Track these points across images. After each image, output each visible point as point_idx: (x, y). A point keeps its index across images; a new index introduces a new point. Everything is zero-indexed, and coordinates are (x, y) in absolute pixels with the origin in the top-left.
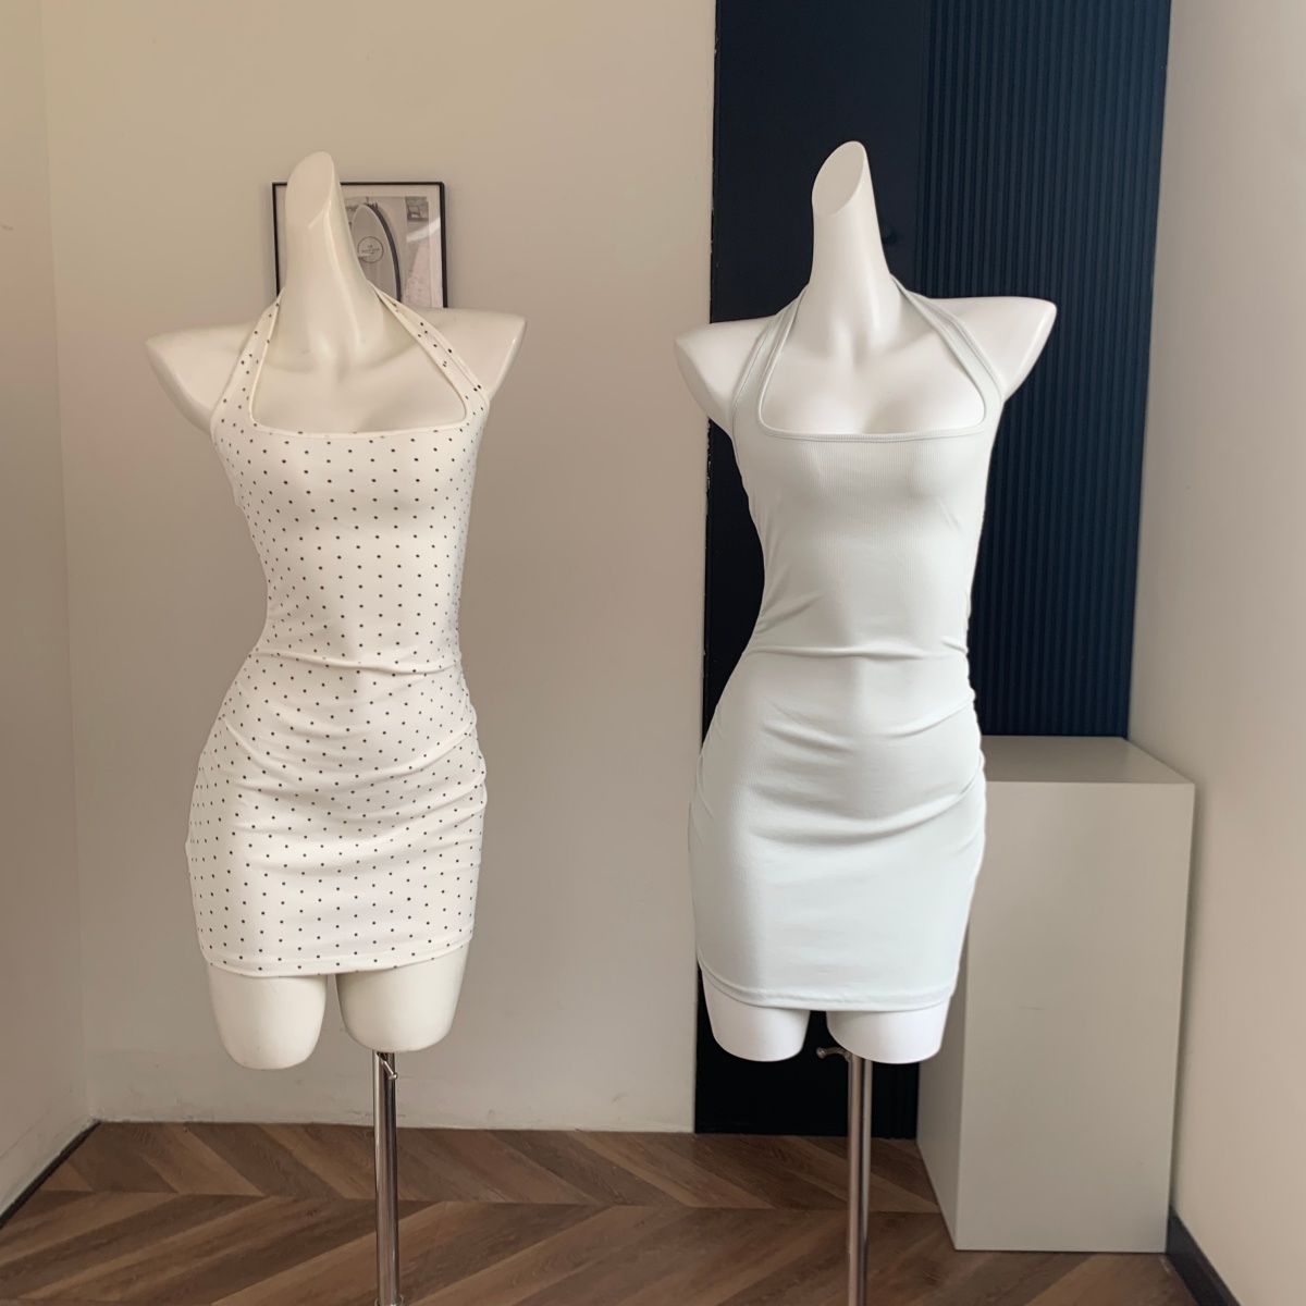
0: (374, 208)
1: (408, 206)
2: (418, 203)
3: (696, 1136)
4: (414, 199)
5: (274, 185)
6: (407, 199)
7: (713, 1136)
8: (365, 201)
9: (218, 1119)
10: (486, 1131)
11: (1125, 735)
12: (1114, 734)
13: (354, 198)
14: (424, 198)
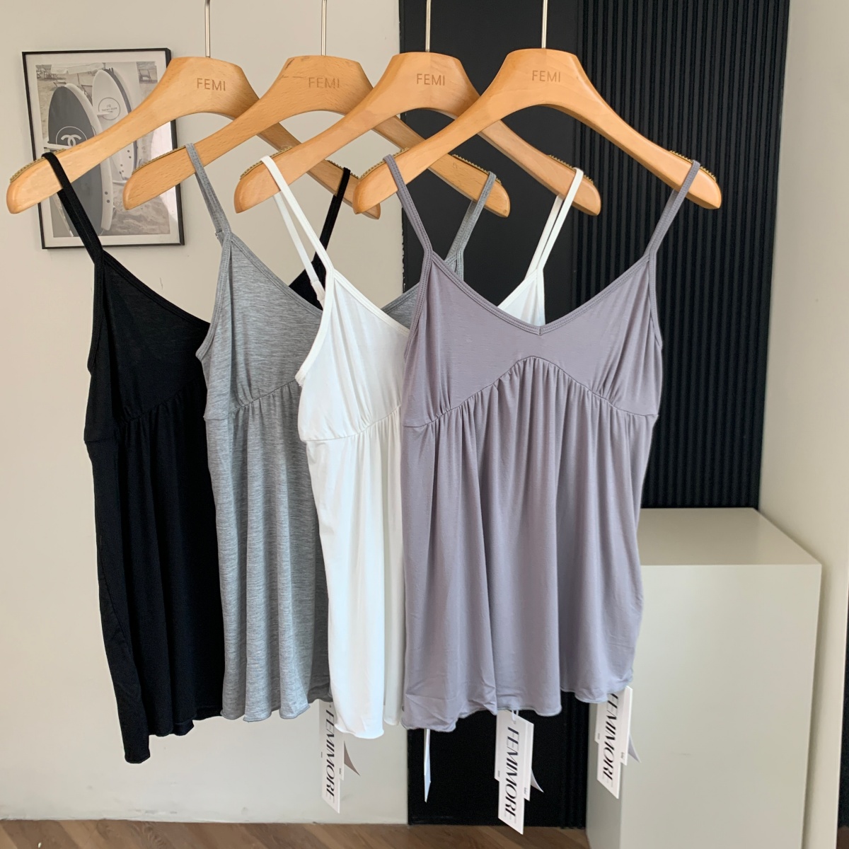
0: (110, 72)
1: (139, 70)
2: (147, 67)
3: (409, 827)
4: (144, 63)
5: (24, 54)
6: (138, 64)
7: (422, 827)
8: (103, 66)
9: (28, 817)
10: (241, 825)
11: (757, 507)
12: (747, 505)
13: (92, 64)
14: (153, 62)
